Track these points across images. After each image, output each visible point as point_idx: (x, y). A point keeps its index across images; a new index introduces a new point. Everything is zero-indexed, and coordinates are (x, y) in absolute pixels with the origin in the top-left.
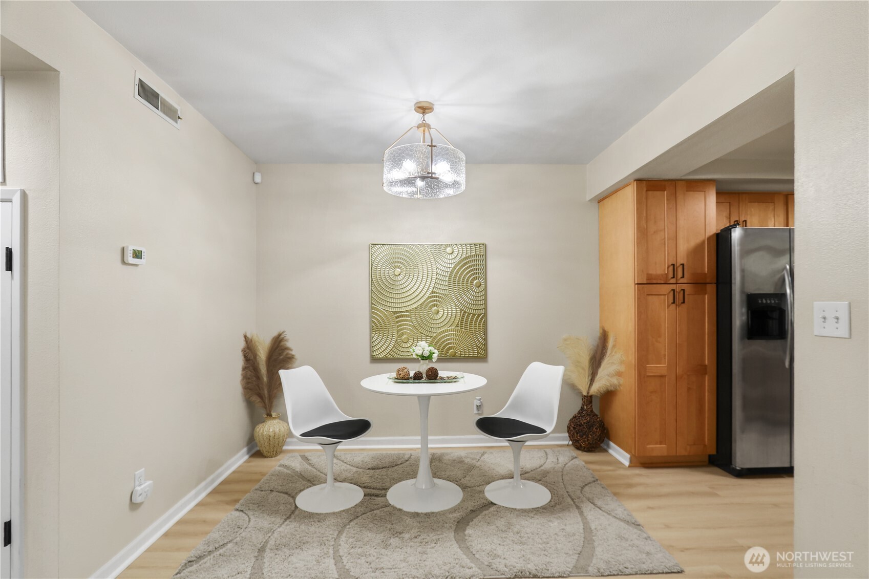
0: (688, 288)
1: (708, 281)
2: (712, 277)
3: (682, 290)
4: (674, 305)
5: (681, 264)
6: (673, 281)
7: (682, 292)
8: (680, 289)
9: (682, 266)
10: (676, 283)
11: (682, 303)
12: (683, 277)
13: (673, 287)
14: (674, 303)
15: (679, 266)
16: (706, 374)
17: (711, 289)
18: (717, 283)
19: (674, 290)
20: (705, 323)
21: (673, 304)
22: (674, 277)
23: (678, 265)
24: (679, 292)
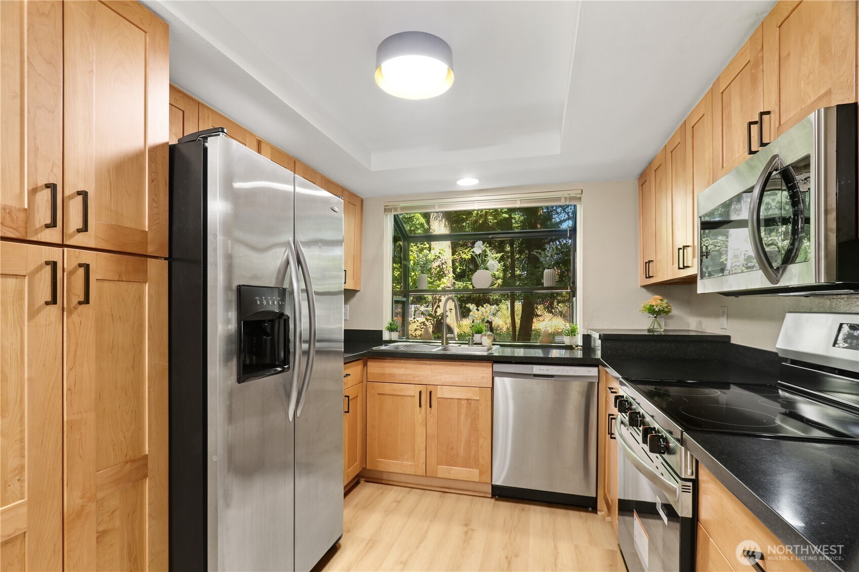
0: (99, 264)
1: (150, 250)
2: (157, 242)
3: (80, 265)
4: (54, 310)
5: (79, 193)
6: (53, 235)
7: (81, 271)
8: (75, 263)
9: (80, 198)
10: (62, 246)
11: (80, 303)
12: (85, 228)
13: (54, 254)
14: (54, 301)
15: (71, 197)
16: (146, 476)
17: (158, 270)
18: (170, 259)
19: (54, 265)
20: (141, 352)
21: (52, 308)
22: (53, 224)
23: (67, 193)
24: (71, 273)
